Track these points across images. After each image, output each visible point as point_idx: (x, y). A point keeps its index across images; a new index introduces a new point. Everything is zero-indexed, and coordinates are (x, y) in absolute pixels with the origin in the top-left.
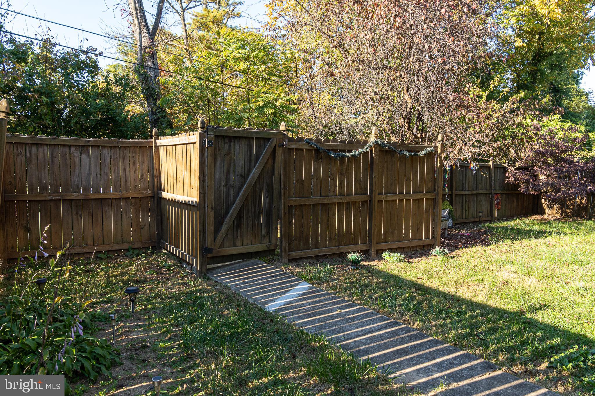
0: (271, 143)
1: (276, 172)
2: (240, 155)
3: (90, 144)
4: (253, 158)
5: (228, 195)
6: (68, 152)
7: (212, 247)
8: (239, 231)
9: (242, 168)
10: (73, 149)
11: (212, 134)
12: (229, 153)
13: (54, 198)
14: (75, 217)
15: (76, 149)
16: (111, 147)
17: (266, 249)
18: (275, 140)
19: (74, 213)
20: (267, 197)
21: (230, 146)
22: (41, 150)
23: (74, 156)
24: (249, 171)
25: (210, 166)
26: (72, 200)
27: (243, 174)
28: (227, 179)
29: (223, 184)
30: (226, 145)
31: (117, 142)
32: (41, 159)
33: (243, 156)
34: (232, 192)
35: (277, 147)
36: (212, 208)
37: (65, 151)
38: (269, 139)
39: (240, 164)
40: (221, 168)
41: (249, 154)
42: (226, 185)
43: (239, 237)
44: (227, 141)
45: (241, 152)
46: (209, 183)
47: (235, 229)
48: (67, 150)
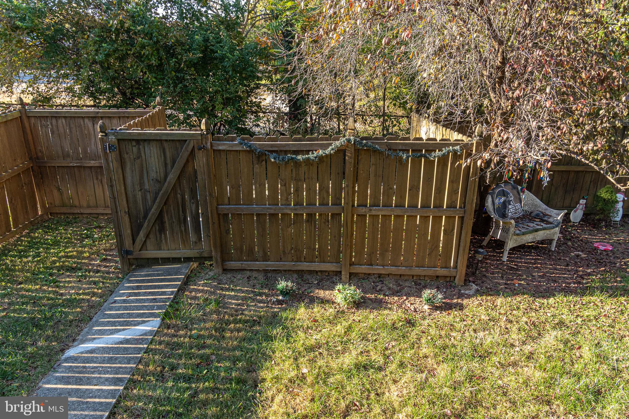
0: (188, 145)
1: (199, 177)
2: (153, 159)
3: (99, 115)
4: (168, 161)
5: (144, 199)
6: (82, 123)
7: (132, 249)
8: (163, 235)
9: (157, 172)
10: (86, 120)
11: (114, 138)
12: (139, 157)
13: (75, 165)
14: (95, 181)
15: (89, 120)
16: (119, 117)
17: (198, 256)
18: (192, 142)
19: (95, 178)
20: (193, 203)
21: (139, 149)
22: (60, 121)
23: (88, 126)
24: (166, 176)
25: (117, 172)
26: (91, 167)
27: (159, 179)
28: (141, 184)
29: (137, 187)
30: (134, 148)
31: (124, 113)
32: (61, 130)
33: (157, 160)
34: (148, 197)
35: (196, 150)
36: (125, 212)
37: (80, 122)
38: (186, 140)
39: (154, 168)
40: (133, 171)
41: (163, 157)
42: (141, 190)
43: (164, 241)
44: (134, 143)
45: (153, 155)
46: (118, 188)
47: (158, 233)
48: (82, 121)
